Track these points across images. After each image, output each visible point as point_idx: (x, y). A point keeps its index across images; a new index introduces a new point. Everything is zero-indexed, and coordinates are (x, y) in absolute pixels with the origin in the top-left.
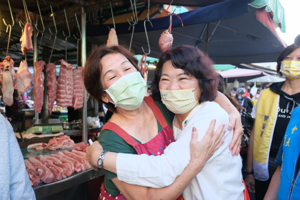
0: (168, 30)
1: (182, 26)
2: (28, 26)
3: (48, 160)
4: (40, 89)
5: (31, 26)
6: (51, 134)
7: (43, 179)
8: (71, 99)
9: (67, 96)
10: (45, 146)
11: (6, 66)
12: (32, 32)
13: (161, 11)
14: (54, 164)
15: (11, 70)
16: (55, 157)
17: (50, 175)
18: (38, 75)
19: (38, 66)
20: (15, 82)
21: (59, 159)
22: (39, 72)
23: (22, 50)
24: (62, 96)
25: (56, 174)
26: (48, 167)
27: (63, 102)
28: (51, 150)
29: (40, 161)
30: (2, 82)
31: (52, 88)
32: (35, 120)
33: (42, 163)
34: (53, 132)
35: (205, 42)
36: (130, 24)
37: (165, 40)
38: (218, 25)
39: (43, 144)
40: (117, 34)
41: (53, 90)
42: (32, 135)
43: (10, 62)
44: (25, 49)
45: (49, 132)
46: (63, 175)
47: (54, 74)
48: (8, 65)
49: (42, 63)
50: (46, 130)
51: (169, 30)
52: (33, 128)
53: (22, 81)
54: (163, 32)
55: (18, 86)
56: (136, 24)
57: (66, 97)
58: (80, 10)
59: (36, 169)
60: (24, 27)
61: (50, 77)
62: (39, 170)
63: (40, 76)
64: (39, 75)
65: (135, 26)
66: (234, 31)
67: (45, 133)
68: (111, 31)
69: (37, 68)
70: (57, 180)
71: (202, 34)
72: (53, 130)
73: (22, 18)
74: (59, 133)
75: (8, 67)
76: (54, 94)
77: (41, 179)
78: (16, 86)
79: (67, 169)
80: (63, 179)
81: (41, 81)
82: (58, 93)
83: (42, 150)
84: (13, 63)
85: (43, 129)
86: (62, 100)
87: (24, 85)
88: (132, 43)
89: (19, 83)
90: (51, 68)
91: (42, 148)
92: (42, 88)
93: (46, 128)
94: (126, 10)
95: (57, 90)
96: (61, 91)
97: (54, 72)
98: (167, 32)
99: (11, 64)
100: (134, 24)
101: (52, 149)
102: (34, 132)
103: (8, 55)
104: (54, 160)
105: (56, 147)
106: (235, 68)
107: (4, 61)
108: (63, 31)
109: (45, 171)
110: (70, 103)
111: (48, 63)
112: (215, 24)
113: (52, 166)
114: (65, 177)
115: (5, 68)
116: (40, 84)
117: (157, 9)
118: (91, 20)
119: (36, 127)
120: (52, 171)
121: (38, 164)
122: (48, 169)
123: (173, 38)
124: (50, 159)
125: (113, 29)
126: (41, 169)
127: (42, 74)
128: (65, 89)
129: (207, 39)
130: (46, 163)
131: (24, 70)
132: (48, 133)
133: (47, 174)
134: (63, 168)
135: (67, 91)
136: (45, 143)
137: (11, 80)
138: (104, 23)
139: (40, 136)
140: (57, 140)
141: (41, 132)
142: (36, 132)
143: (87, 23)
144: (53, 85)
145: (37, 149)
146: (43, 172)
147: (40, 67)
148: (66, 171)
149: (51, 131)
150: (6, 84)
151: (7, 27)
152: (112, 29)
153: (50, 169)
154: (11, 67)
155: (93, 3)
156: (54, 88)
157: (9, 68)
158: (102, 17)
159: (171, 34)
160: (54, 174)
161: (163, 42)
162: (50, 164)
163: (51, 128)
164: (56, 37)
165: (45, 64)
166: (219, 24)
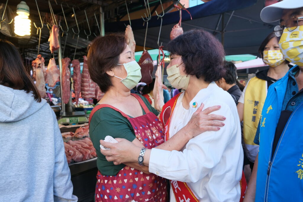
0: (178, 24)
1: (191, 20)
2: (55, 27)
3: (77, 144)
4: (67, 83)
5: (57, 28)
6: (77, 125)
7: (75, 158)
8: (94, 91)
9: (91, 88)
10: (73, 134)
11: (38, 63)
12: (58, 33)
13: (176, 5)
14: (82, 147)
15: (42, 67)
16: (83, 142)
17: (80, 155)
18: (64, 71)
19: (64, 63)
20: (46, 77)
21: (86, 143)
22: (65, 68)
23: (51, 49)
24: (86, 89)
25: (85, 154)
26: (77, 150)
27: (87, 95)
28: (79, 138)
29: (70, 145)
30: (35, 77)
31: (77, 82)
32: (62, 113)
33: (72, 146)
34: (79, 122)
35: (221, 33)
36: (144, 20)
37: (175, 33)
38: (232, 15)
39: (71, 133)
40: (133, 30)
41: (78, 83)
42: (61, 126)
43: (41, 60)
44: (54, 49)
45: (75, 122)
46: (90, 155)
47: (78, 69)
48: (40, 62)
49: (67, 60)
50: (72, 121)
51: (180, 24)
52: (61, 119)
53: (52, 76)
54: (174, 26)
55: (48, 80)
56: (149, 20)
57: (89, 89)
58: (98, 10)
59: (68, 151)
60: (51, 28)
61: (75, 72)
62: (70, 151)
63: (67, 72)
64: (66, 70)
65: (148, 22)
66: (250, 20)
67: (71, 124)
68: (127, 28)
69: (64, 65)
70: (86, 159)
71: (218, 25)
72: (79, 121)
73: (47, 20)
74: (85, 124)
75: (39, 64)
76: (79, 87)
77: (73, 158)
78: (46, 81)
79: (93, 151)
80: (91, 159)
81: (67, 76)
82: (82, 86)
83: (70, 138)
84: (43, 61)
85: (70, 121)
86: (86, 93)
87: (53, 80)
88: (147, 37)
89: (49, 78)
90: (76, 64)
91: (70, 136)
92: (69, 82)
93: (72, 119)
94: (142, 6)
95: (81, 84)
96: (85, 84)
97: (79, 67)
98: (177, 26)
99: (42, 62)
100: (148, 20)
101: (79, 136)
102: (62, 123)
103: (39, 54)
104: (82, 144)
105: (82, 135)
106: (257, 58)
107: (36, 59)
108: (84, 30)
109: (75, 152)
110: (93, 95)
111: (73, 60)
112: (230, 14)
113: (81, 149)
114: (92, 157)
115: (37, 65)
116: (67, 78)
117: (172, 3)
118: (109, 18)
119: (64, 119)
120: (81, 152)
121: (69, 147)
122: (78, 151)
123: (183, 31)
124: (79, 144)
125: (130, 26)
126: (72, 150)
127: (68, 70)
128: (88, 83)
129: (223, 30)
130: (75, 147)
131: (53, 66)
132: (74, 124)
133: (77, 154)
134: (90, 150)
135: (90, 84)
136: (73, 132)
137: (43, 76)
138: (121, 20)
139: (68, 127)
140: (83, 129)
141: (69, 123)
142: (64, 123)
143: (105, 21)
144: (78, 79)
145: (66, 137)
146: (74, 153)
147: (66, 63)
148: (93, 152)
149: (77, 122)
150: (39, 79)
151: (37, 29)
152: (128, 25)
153: (79, 151)
154: (43, 64)
155: (111, 2)
156: (79, 81)
157: (41, 65)
158: (119, 15)
159: (182, 27)
160: (83, 155)
161: (174, 35)
162: (78, 147)
163: (77, 119)
164: (79, 36)
165: (70, 60)
166: (234, 14)
